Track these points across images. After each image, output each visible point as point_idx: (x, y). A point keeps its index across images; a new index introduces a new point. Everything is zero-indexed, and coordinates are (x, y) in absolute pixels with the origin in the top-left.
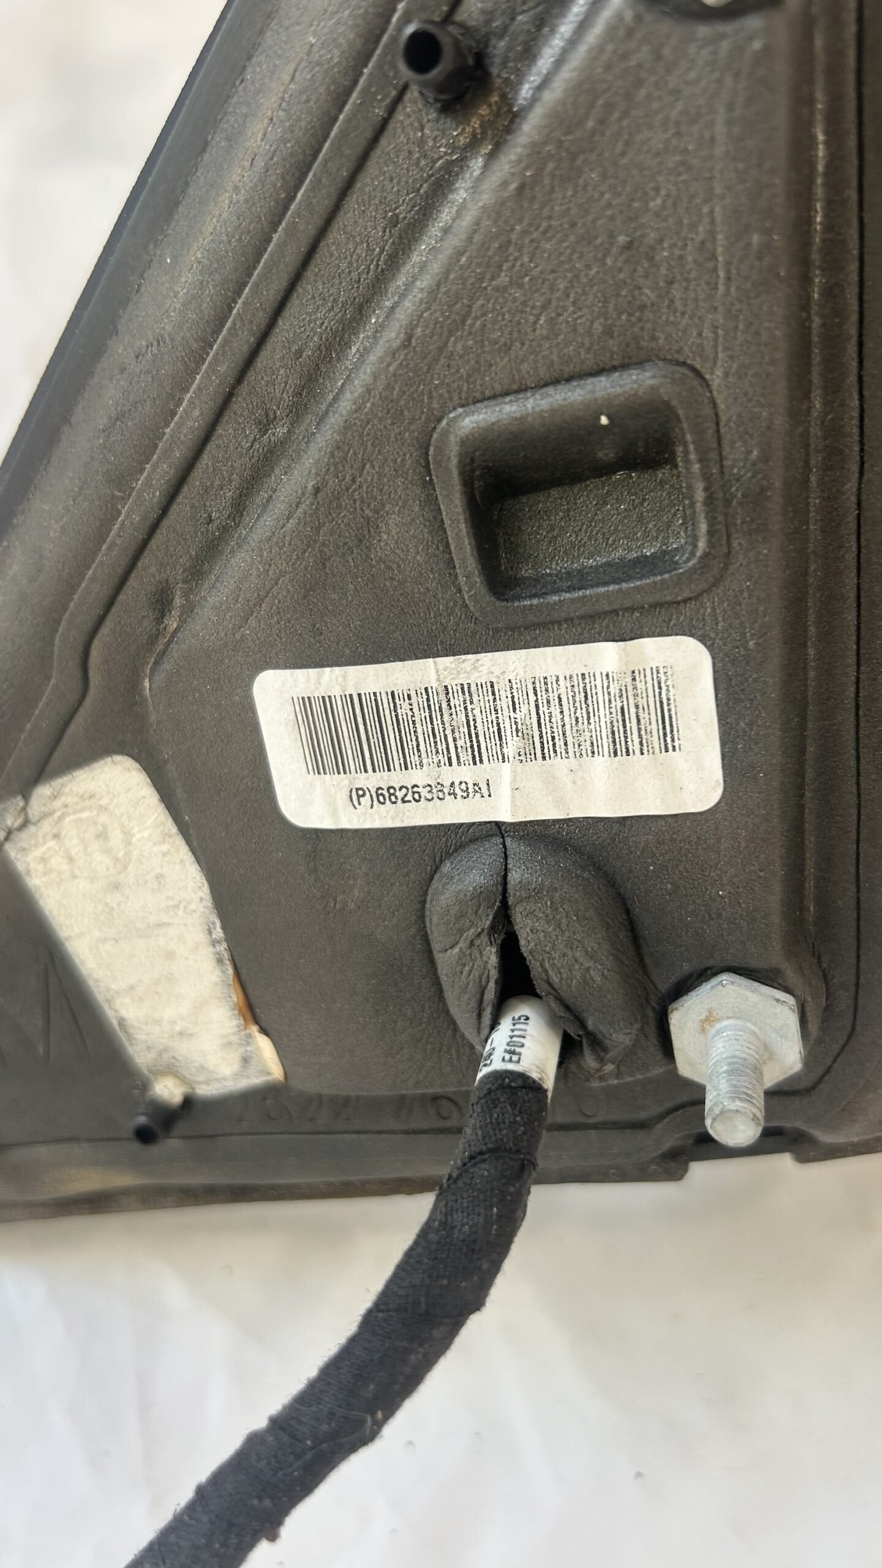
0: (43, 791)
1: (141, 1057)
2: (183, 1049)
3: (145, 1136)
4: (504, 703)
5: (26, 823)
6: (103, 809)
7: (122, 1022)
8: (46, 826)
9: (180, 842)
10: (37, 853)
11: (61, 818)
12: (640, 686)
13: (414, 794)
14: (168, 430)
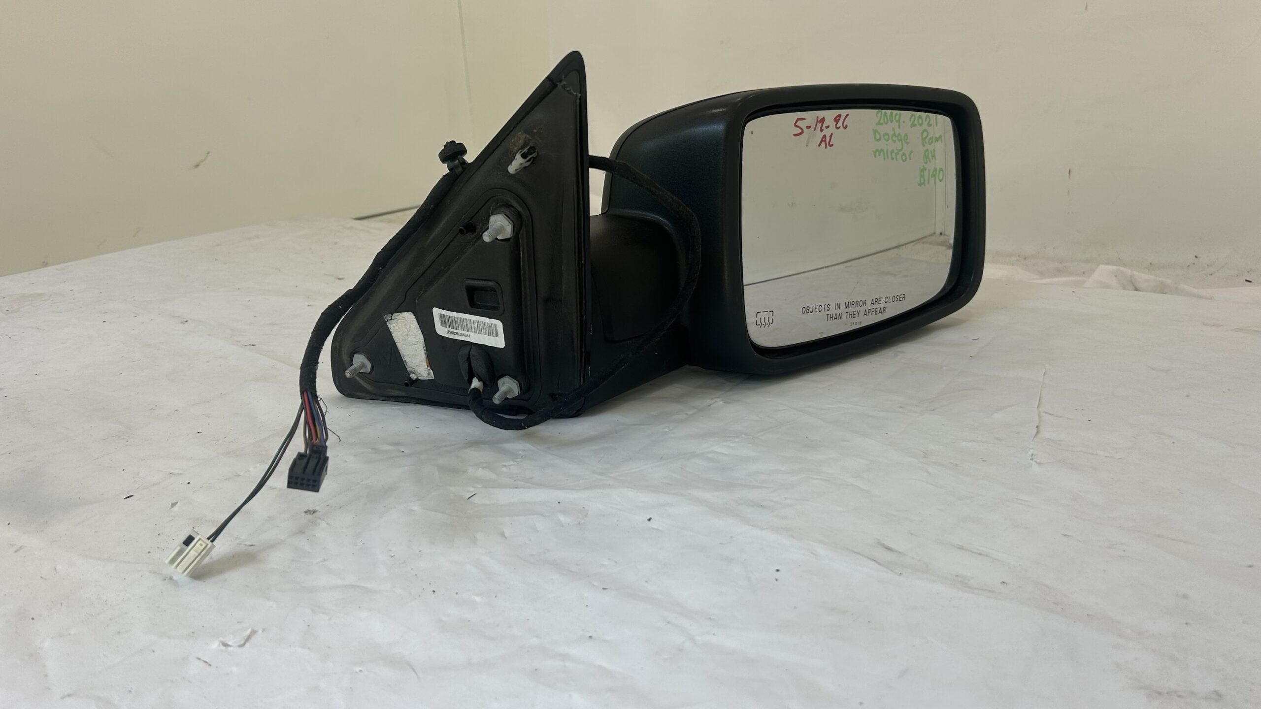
0: (395, 314)
1: (409, 369)
2: (417, 369)
3: (406, 385)
4: (472, 323)
5: (391, 319)
6: (406, 320)
7: (405, 361)
8: (395, 320)
9: (420, 330)
10: (393, 325)
13: (457, 334)
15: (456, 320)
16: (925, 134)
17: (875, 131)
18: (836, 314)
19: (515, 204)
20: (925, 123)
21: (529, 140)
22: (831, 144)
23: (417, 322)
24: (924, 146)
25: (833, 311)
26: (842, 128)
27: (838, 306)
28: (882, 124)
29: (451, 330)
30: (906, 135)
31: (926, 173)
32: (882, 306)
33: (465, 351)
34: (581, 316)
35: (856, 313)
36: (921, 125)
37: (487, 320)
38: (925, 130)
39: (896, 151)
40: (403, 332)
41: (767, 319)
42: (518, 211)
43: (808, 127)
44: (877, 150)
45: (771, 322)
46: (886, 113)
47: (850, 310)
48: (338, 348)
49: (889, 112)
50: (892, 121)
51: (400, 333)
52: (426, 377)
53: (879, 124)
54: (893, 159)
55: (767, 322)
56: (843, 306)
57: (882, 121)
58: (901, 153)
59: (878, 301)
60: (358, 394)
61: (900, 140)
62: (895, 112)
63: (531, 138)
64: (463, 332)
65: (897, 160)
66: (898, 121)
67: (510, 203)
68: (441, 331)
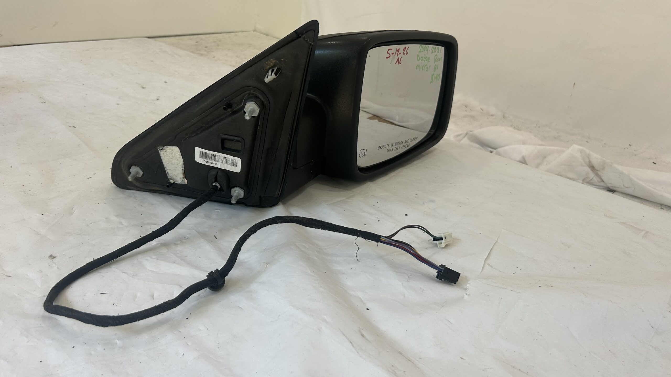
1: (169, 177)
2: (175, 177)
5: (163, 149)
6: (173, 151)
7: (168, 173)
8: (165, 150)
9: (181, 157)
11: (167, 150)
12: (234, 161)
14: (192, 121)
15: (211, 155)
16: (436, 57)
17: (418, 56)
18: (391, 149)
19: (260, 97)
20: (437, 51)
21: (277, 64)
22: (400, 62)
23: (180, 152)
24: (435, 63)
25: (390, 148)
26: (406, 54)
27: (392, 145)
28: (421, 52)
29: (206, 160)
30: (429, 58)
31: (434, 76)
32: (408, 144)
33: (214, 172)
34: (287, 158)
35: (398, 148)
36: (435, 52)
37: (231, 157)
38: (436, 55)
39: (424, 66)
40: (169, 157)
41: (364, 153)
42: (262, 101)
43: (393, 54)
44: (417, 66)
45: (365, 155)
46: (423, 46)
47: (397, 146)
48: (119, 161)
49: (424, 45)
50: (425, 51)
51: (167, 157)
52: (180, 182)
53: (420, 52)
54: (423, 70)
55: (364, 155)
56: (394, 144)
57: (421, 51)
58: (426, 67)
59: (407, 141)
60: (129, 187)
61: (427, 60)
62: (427, 45)
63: (279, 63)
64: (214, 162)
65: (424, 70)
66: (427, 50)
67: (257, 96)
68: (198, 159)
